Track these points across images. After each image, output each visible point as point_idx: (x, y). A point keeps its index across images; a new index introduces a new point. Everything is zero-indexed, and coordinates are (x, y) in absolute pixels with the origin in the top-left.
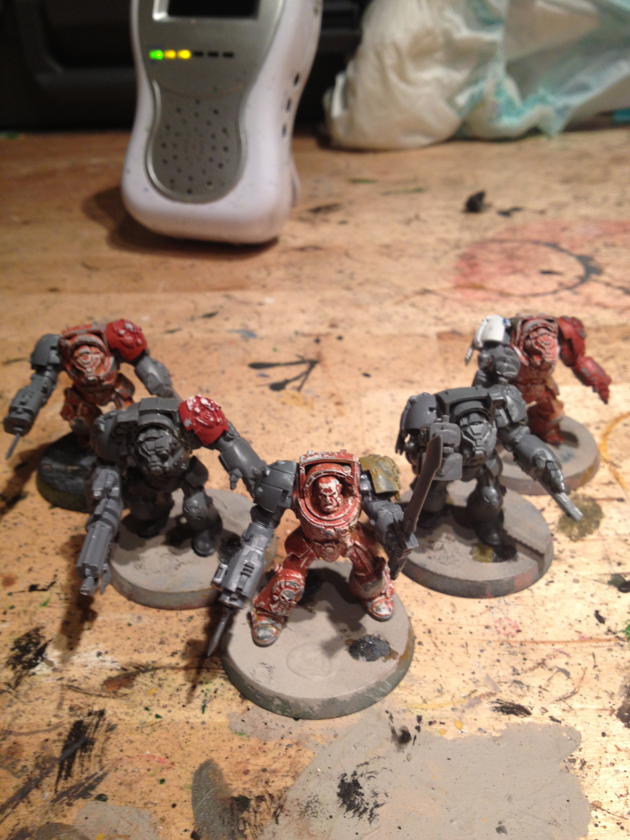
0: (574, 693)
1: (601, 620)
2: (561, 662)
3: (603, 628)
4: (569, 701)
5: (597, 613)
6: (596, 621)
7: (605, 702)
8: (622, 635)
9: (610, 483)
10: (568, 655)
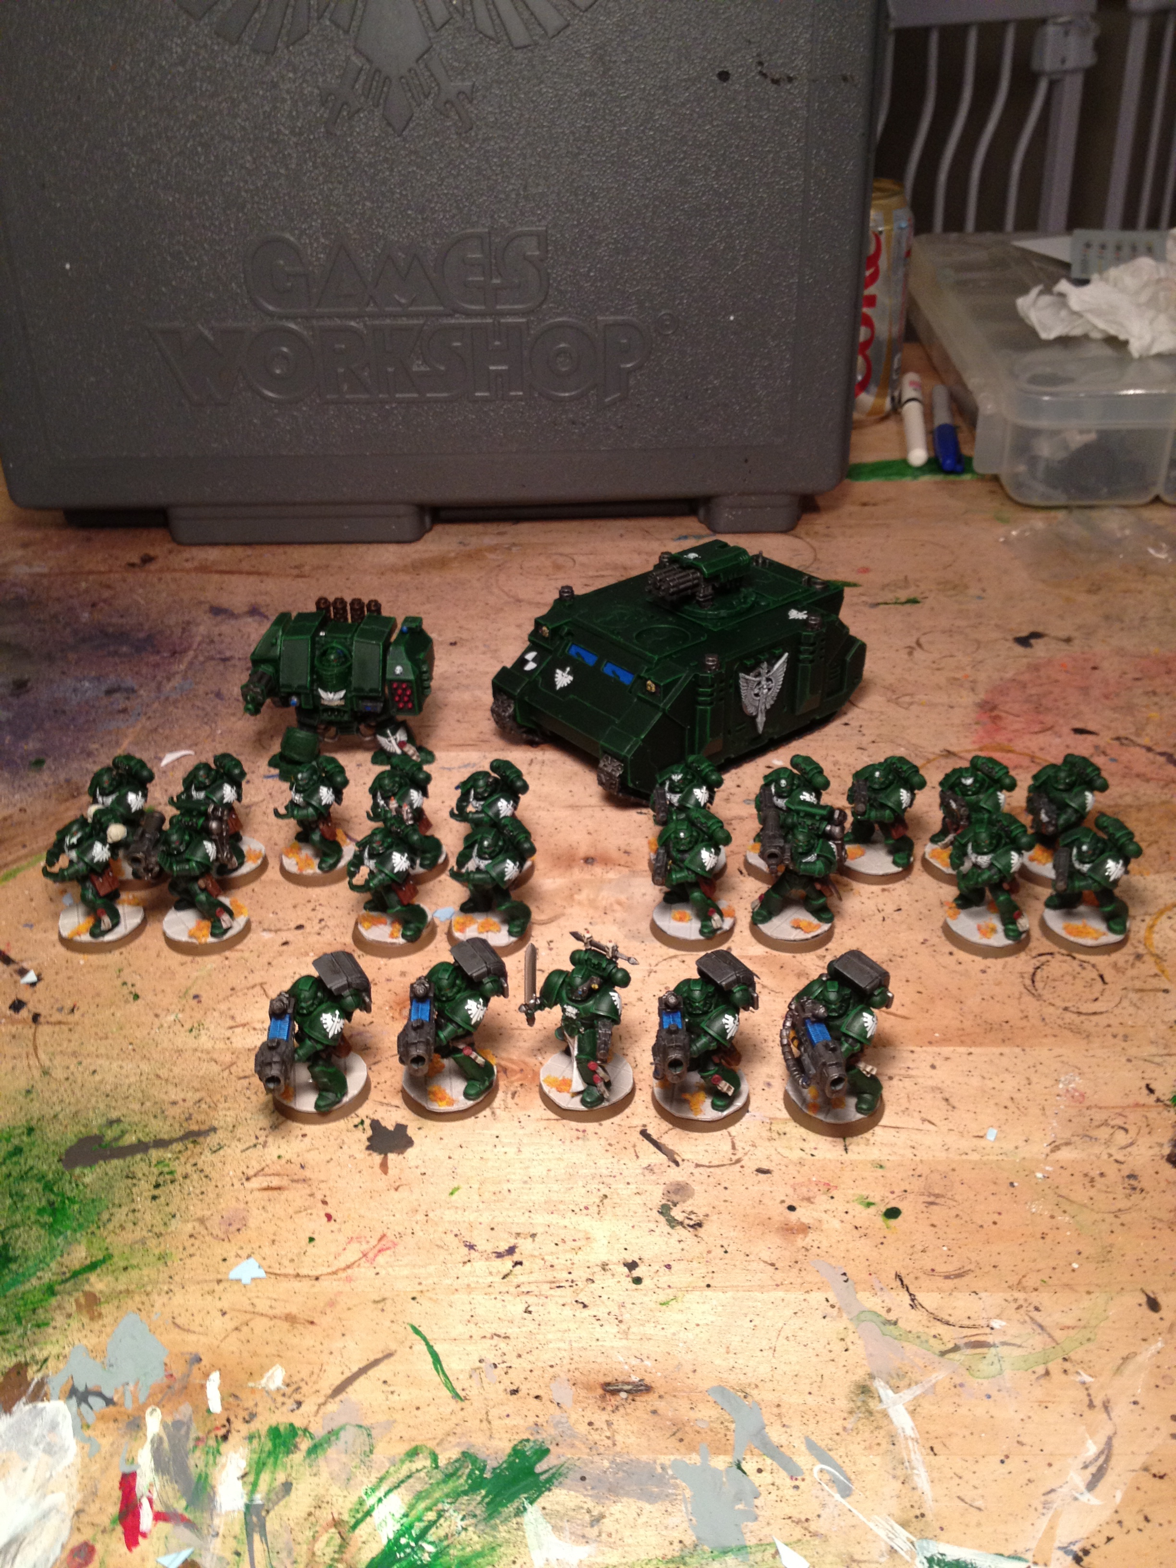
0: (1132, 1144)
1: (1151, 1091)
2: (1119, 1121)
3: (1153, 1098)
4: (1129, 1149)
5: (1148, 1086)
6: (1147, 1092)
7: (1156, 1150)
8: (1168, 1103)
9: (1156, 975)
10: (1125, 1117)
